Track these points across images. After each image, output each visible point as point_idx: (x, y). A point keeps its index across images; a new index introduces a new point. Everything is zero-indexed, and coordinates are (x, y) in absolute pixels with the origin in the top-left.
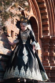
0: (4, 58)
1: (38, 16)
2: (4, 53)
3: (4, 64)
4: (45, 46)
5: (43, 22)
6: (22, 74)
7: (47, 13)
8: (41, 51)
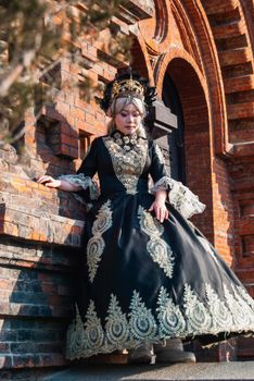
0: (51, 261)
1: (206, 53)
2: (49, 236)
3: (56, 286)
4: (242, 191)
5: (231, 79)
6: (171, 322)
7: (248, 37)
8: (226, 216)
